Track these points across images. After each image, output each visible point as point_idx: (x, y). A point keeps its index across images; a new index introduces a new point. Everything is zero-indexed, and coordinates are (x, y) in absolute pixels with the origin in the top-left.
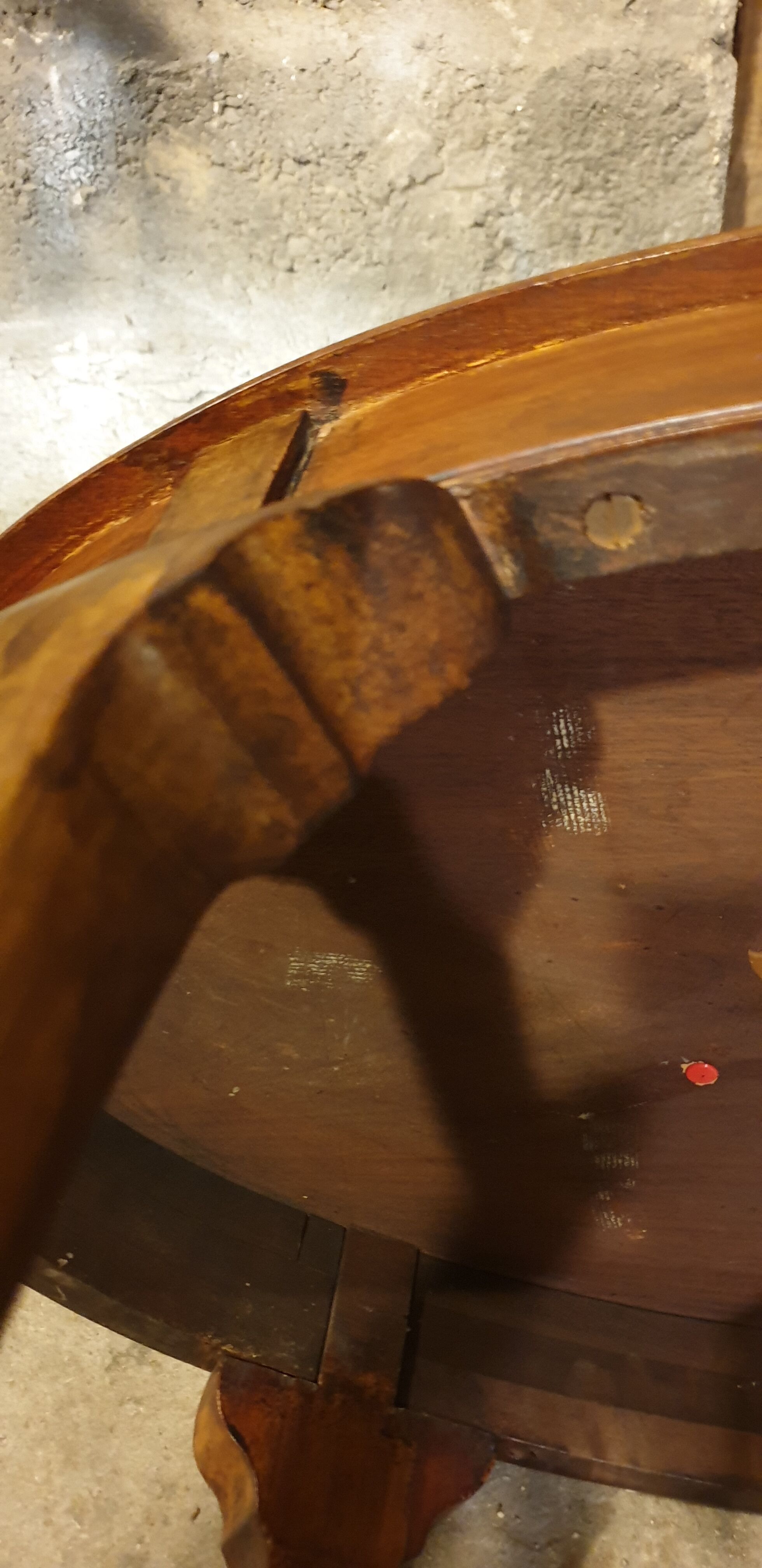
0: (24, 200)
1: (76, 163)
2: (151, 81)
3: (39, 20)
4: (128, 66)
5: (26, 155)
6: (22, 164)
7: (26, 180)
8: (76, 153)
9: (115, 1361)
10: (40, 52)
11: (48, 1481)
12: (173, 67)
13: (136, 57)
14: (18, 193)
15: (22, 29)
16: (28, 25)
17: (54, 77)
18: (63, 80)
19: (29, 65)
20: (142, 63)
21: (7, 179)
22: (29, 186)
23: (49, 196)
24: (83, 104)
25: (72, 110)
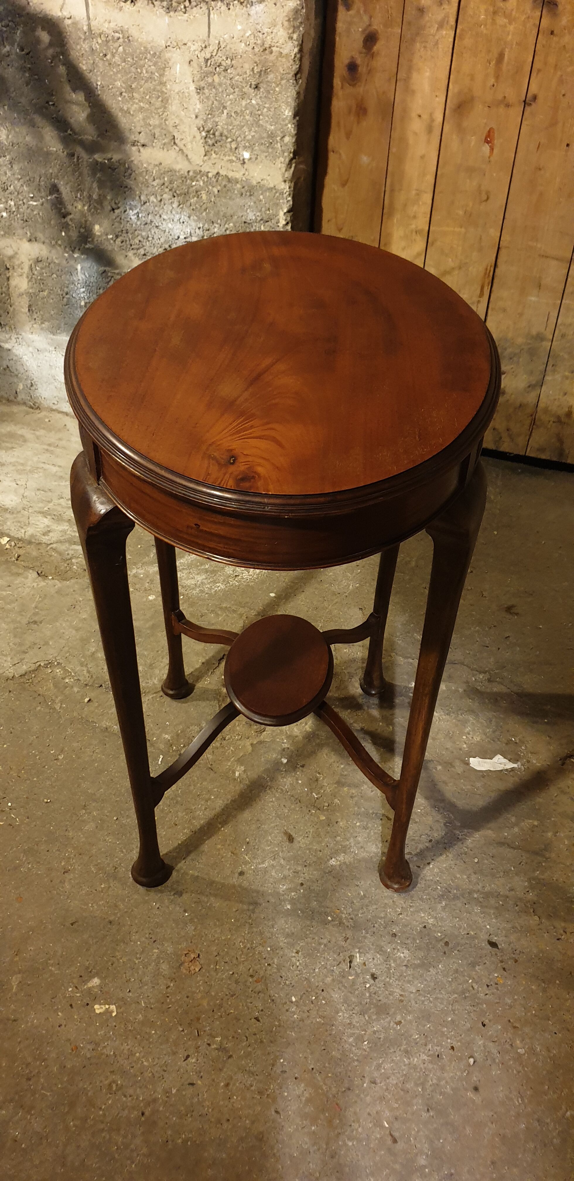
0: (65, 299)
1: (84, 292)
2: (109, 274)
3: (76, 250)
4: (102, 269)
5: (67, 287)
6: (66, 289)
7: (67, 294)
8: (83, 290)
9: (29, 623)
10: (76, 260)
11: (10, 639)
12: (117, 271)
13: (105, 266)
14: (63, 298)
15: (71, 252)
16: (73, 251)
17: (79, 267)
18: (81, 269)
19: (72, 262)
20: (107, 269)
21: (61, 293)
22: (68, 296)
23: (74, 300)
24: (87, 276)
25: (84, 277)
